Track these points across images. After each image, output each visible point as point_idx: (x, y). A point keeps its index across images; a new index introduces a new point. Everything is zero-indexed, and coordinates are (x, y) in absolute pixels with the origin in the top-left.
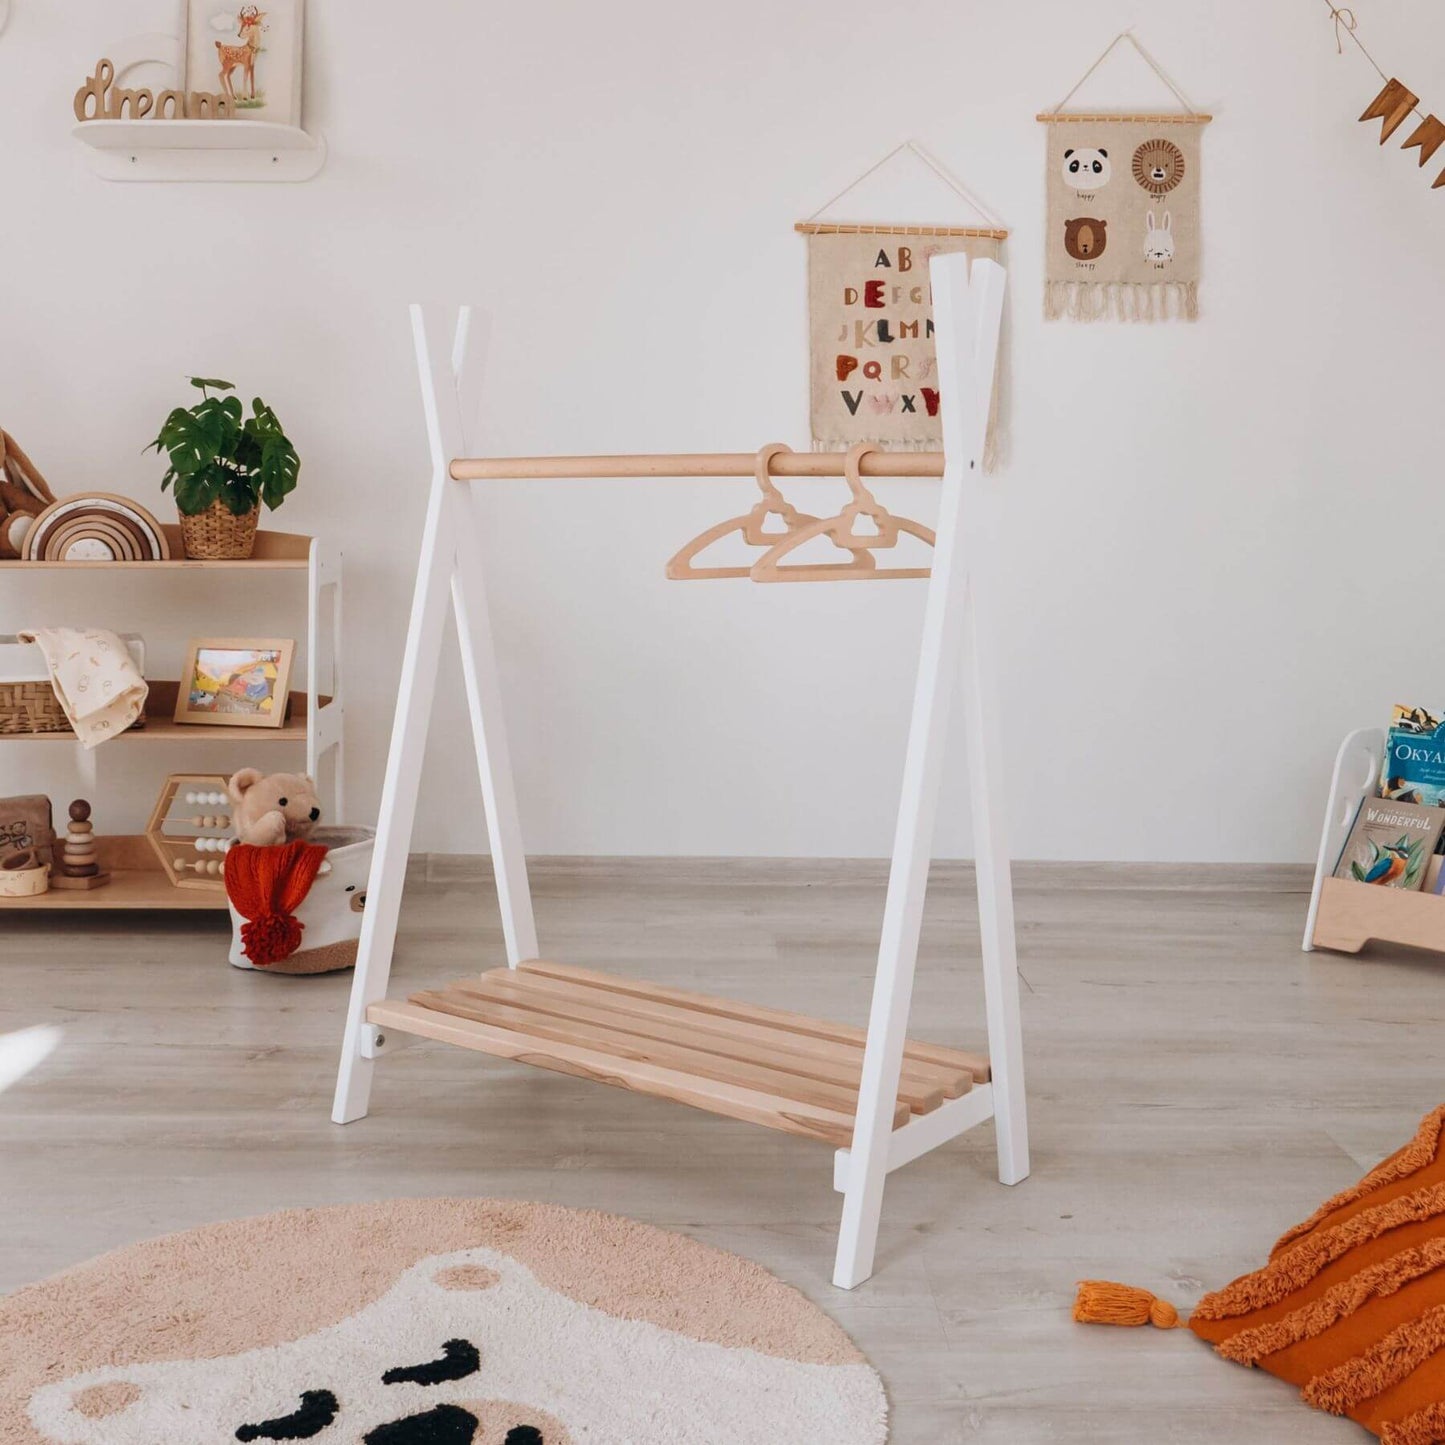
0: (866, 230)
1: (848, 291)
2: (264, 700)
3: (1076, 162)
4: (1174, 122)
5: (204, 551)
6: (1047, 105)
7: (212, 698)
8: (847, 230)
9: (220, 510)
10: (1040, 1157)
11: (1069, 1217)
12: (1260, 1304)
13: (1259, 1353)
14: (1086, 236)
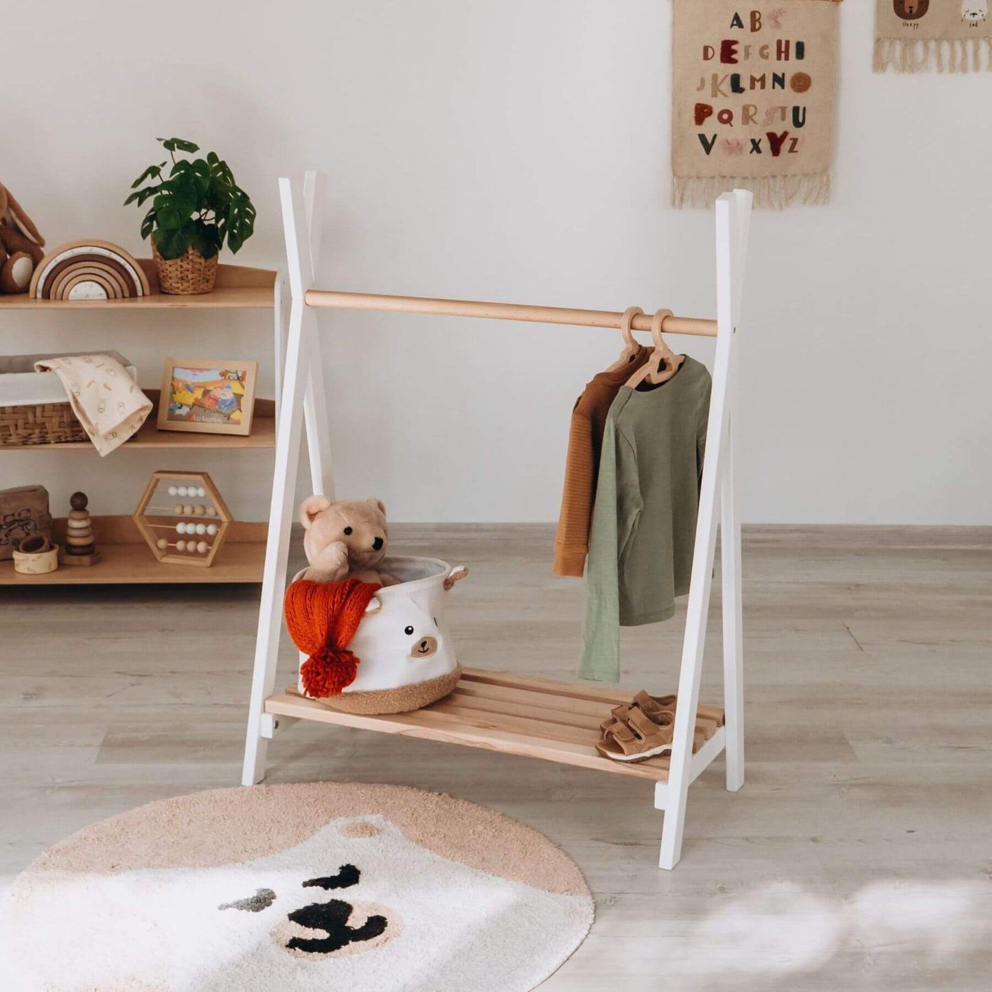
1: (706, 49)
2: (234, 411)
5: (178, 288)
7: (188, 409)
9: (192, 254)
11: (913, 831)
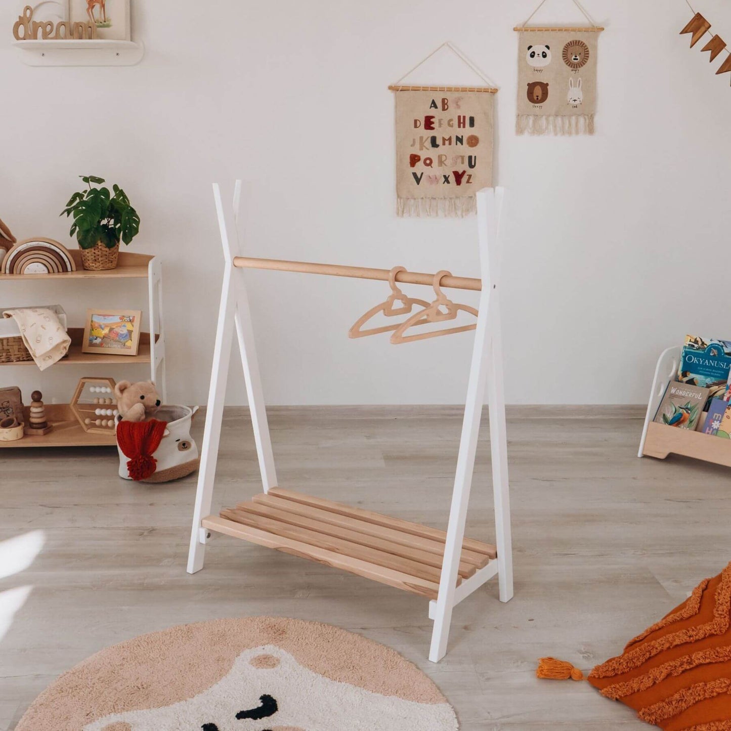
0: (425, 89)
1: (416, 121)
2: (127, 341)
3: (534, 52)
4: (585, 31)
5: (93, 266)
6: (519, 21)
7: (100, 340)
8: (416, 89)
9: (101, 245)
10: (518, 586)
11: (532, 620)
12: (619, 673)
13: (619, 696)
14: (538, 91)
